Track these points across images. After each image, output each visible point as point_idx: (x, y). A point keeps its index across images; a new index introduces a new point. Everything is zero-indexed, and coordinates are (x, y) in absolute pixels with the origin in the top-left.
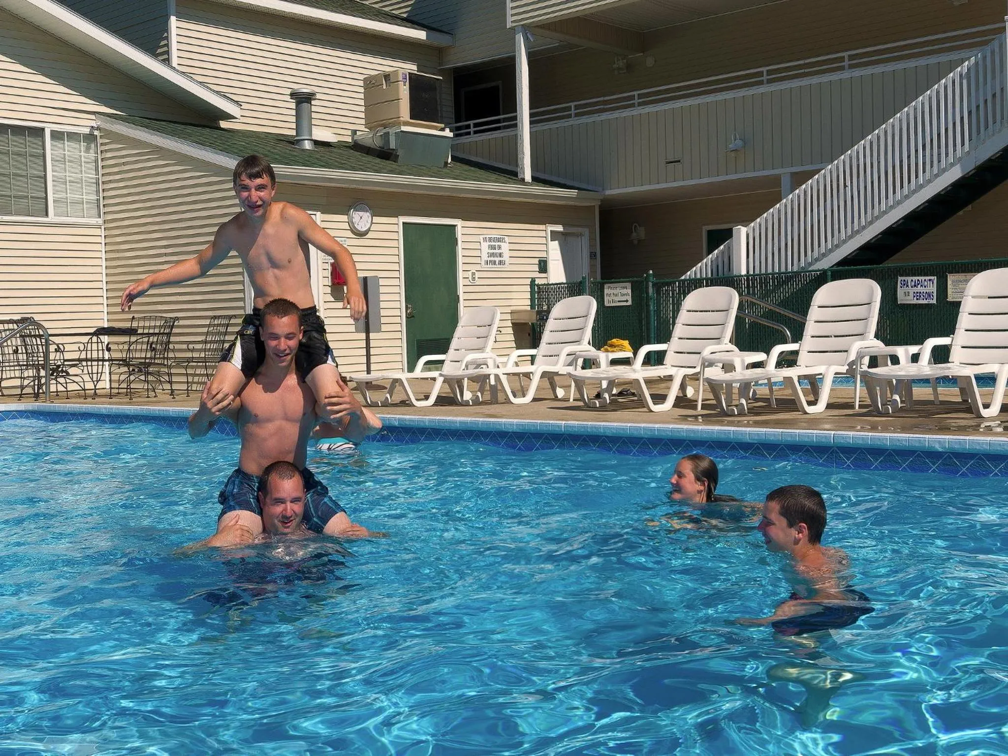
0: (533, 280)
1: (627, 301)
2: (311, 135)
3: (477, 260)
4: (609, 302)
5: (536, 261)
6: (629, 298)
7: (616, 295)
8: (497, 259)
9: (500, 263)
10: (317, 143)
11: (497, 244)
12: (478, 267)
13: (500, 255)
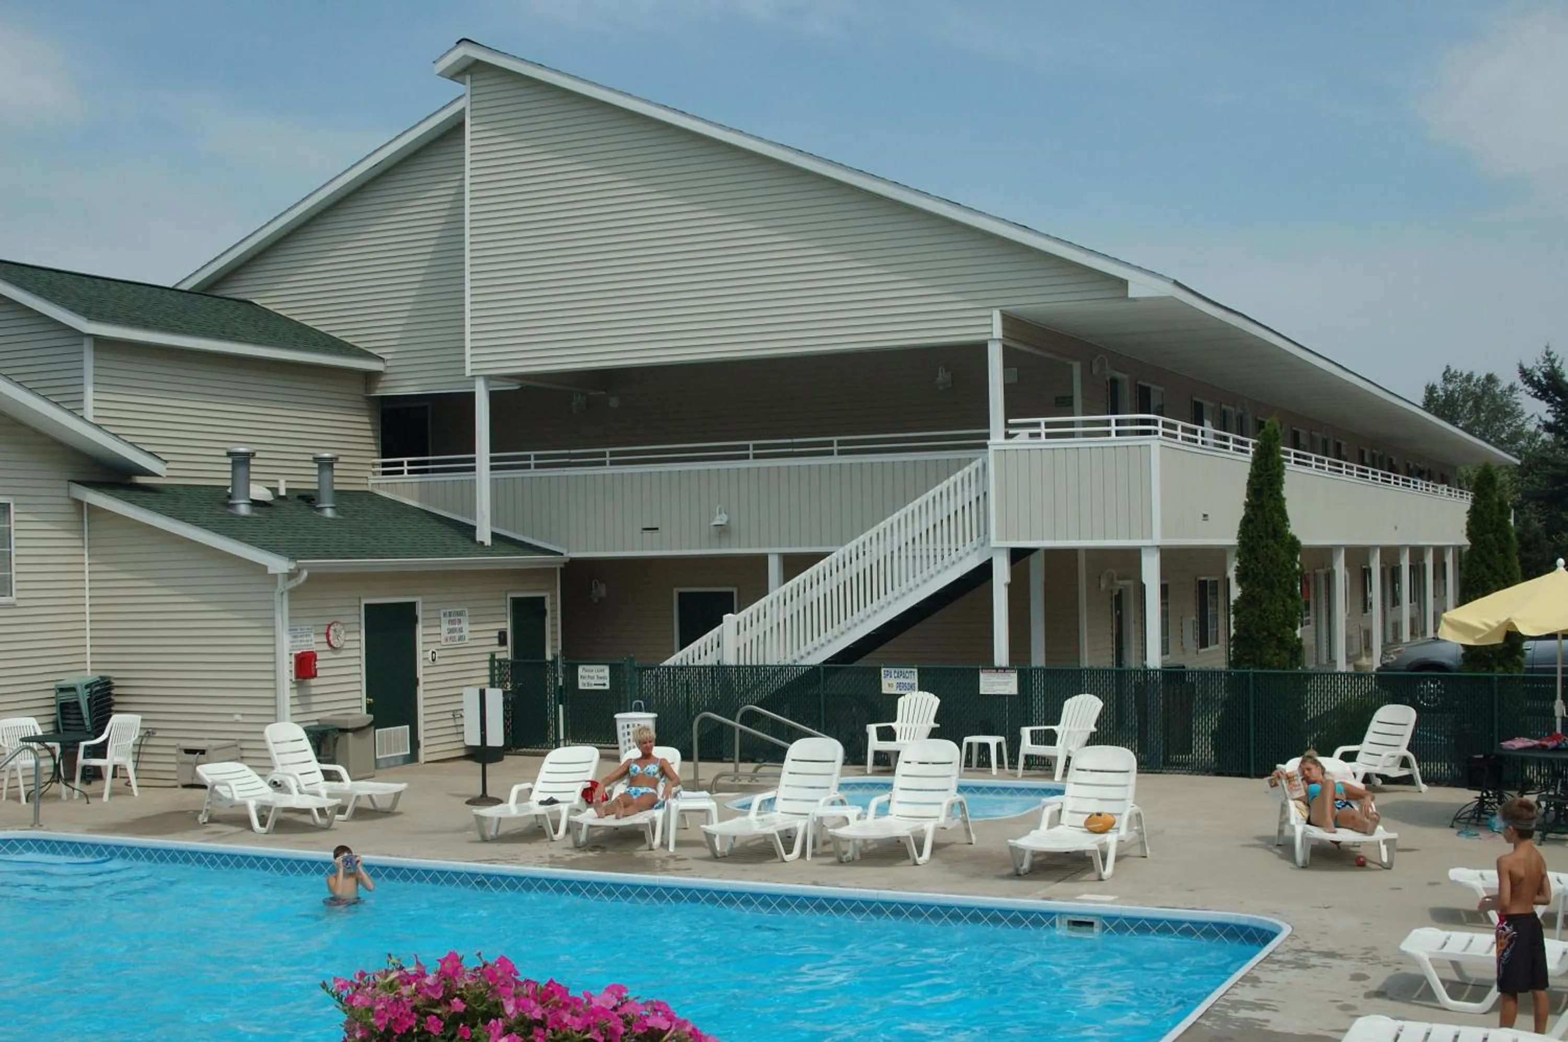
0: (493, 655)
1: (604, 685)
2: (248, 493)
3: (437, 638)
4: (584, 685)
5: (496, 634)
6: (607, 682)
7: (593, 678)
8: (457, 635)
9: (460, 638)
10: (255, 503)
11: (457, 618)
12: (438, 646)
13: (461, 630)
